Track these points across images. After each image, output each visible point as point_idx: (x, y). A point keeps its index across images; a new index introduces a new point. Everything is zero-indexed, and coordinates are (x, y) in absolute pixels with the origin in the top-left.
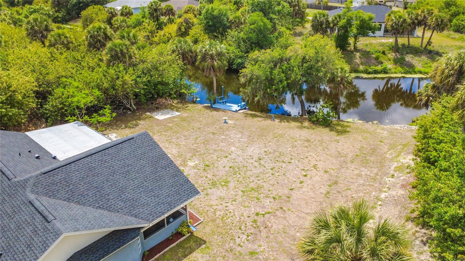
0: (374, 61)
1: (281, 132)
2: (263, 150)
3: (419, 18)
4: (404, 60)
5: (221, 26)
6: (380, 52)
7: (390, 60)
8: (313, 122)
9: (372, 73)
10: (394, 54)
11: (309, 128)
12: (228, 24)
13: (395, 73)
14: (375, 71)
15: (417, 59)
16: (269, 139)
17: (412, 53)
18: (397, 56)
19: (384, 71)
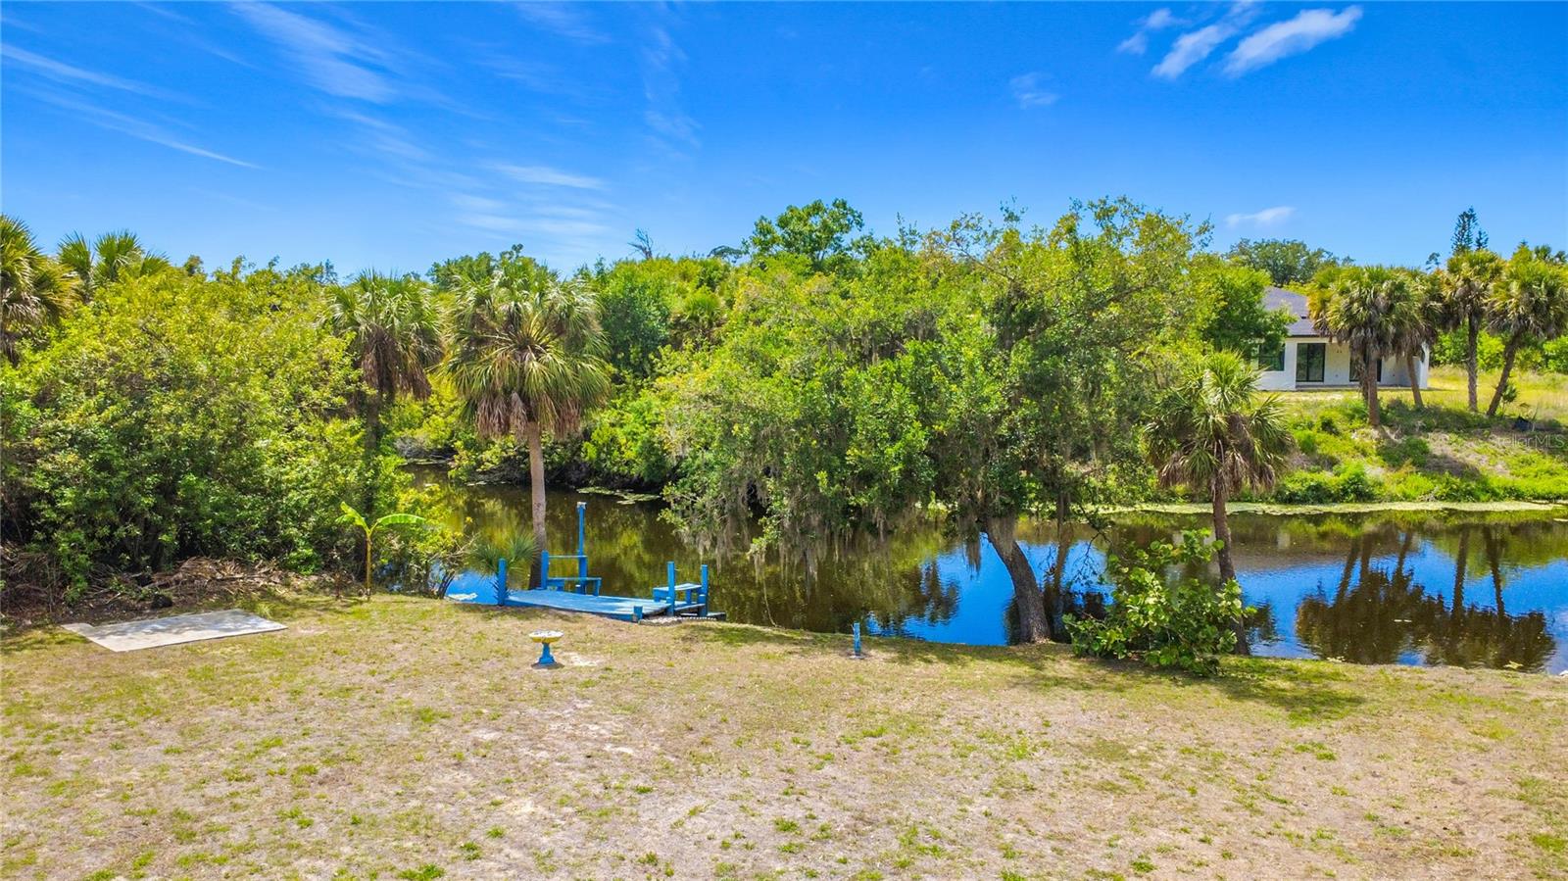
0: (1297, 457)
1: (907, 706)
2: (769, 813)
3: (1446, 292)
4: (1426, 452)
5: (635, 339)
6: (1310, 426)
7: (1364, 454)
8: (1107, 657)
9: (1304, 501)
10: (1375, 433)
11: (1088, 688)
12: (664, 333)
13: (1406, 497)
14: (1318, 488)
15: (1477, 448)
16: (820, 743)
17: (1447, 430)
18: (1386, 437)
19: (1355, 491)
